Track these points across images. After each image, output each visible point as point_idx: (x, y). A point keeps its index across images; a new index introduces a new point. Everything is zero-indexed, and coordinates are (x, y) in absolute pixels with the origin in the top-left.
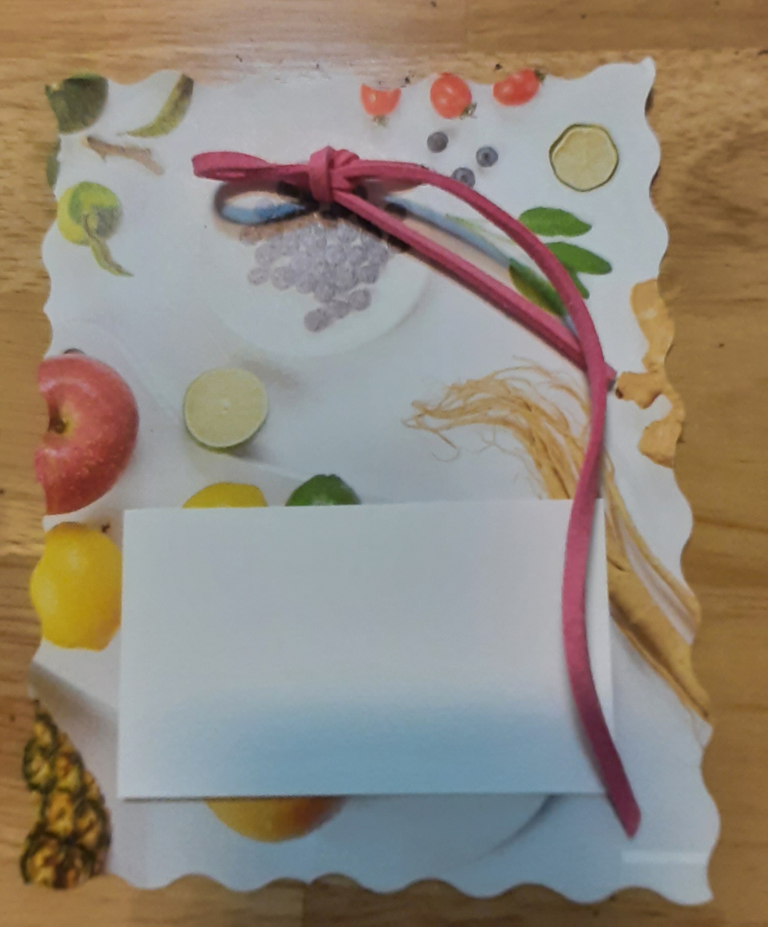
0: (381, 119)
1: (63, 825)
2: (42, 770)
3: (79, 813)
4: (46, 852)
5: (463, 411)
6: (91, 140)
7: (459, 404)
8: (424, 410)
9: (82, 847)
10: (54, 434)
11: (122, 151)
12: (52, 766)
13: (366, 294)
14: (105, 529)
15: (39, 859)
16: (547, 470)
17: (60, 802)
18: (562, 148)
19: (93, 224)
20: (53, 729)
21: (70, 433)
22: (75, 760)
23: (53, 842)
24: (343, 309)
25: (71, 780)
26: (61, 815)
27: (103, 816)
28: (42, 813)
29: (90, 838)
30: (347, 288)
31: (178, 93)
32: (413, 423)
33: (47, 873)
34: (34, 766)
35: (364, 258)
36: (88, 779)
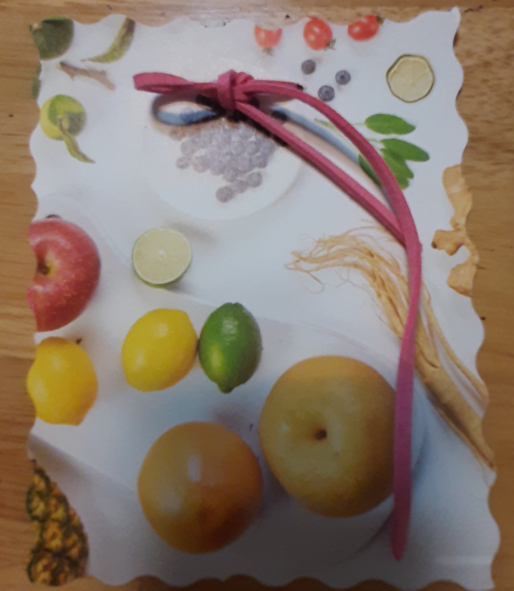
0: (268, 50)
1: (56, 544)
2: (40, 508)
3: (66, 536)
4: (44, 562)
5: (326, 258)
6: (64, 66)
7: (324, 253)
8: (300, 258)
9: (69, 558)
10: (41, 276)
11: (86, 73)
12: (47, 505)
13: (259, 175)
14: (79, 341)
15: (40, 566)
16: (384, 299)
17: (53, 528)
18: (395, 72)
19: (66, 125)
20: (47, 480)
21: (52, 274)
22: (62, 500)
23: (49, 555)
24: (243, 186)
25: (60, 514)
26: (54, 536)
27: (83, 537)
28: (41, 535)
29: (74, 552)
30: (245, 172)
31: (124, 31)
32: (292, 266)
33: (46, 575)
34: (34, 504)
35: (257, 150)
36: (71, 513)
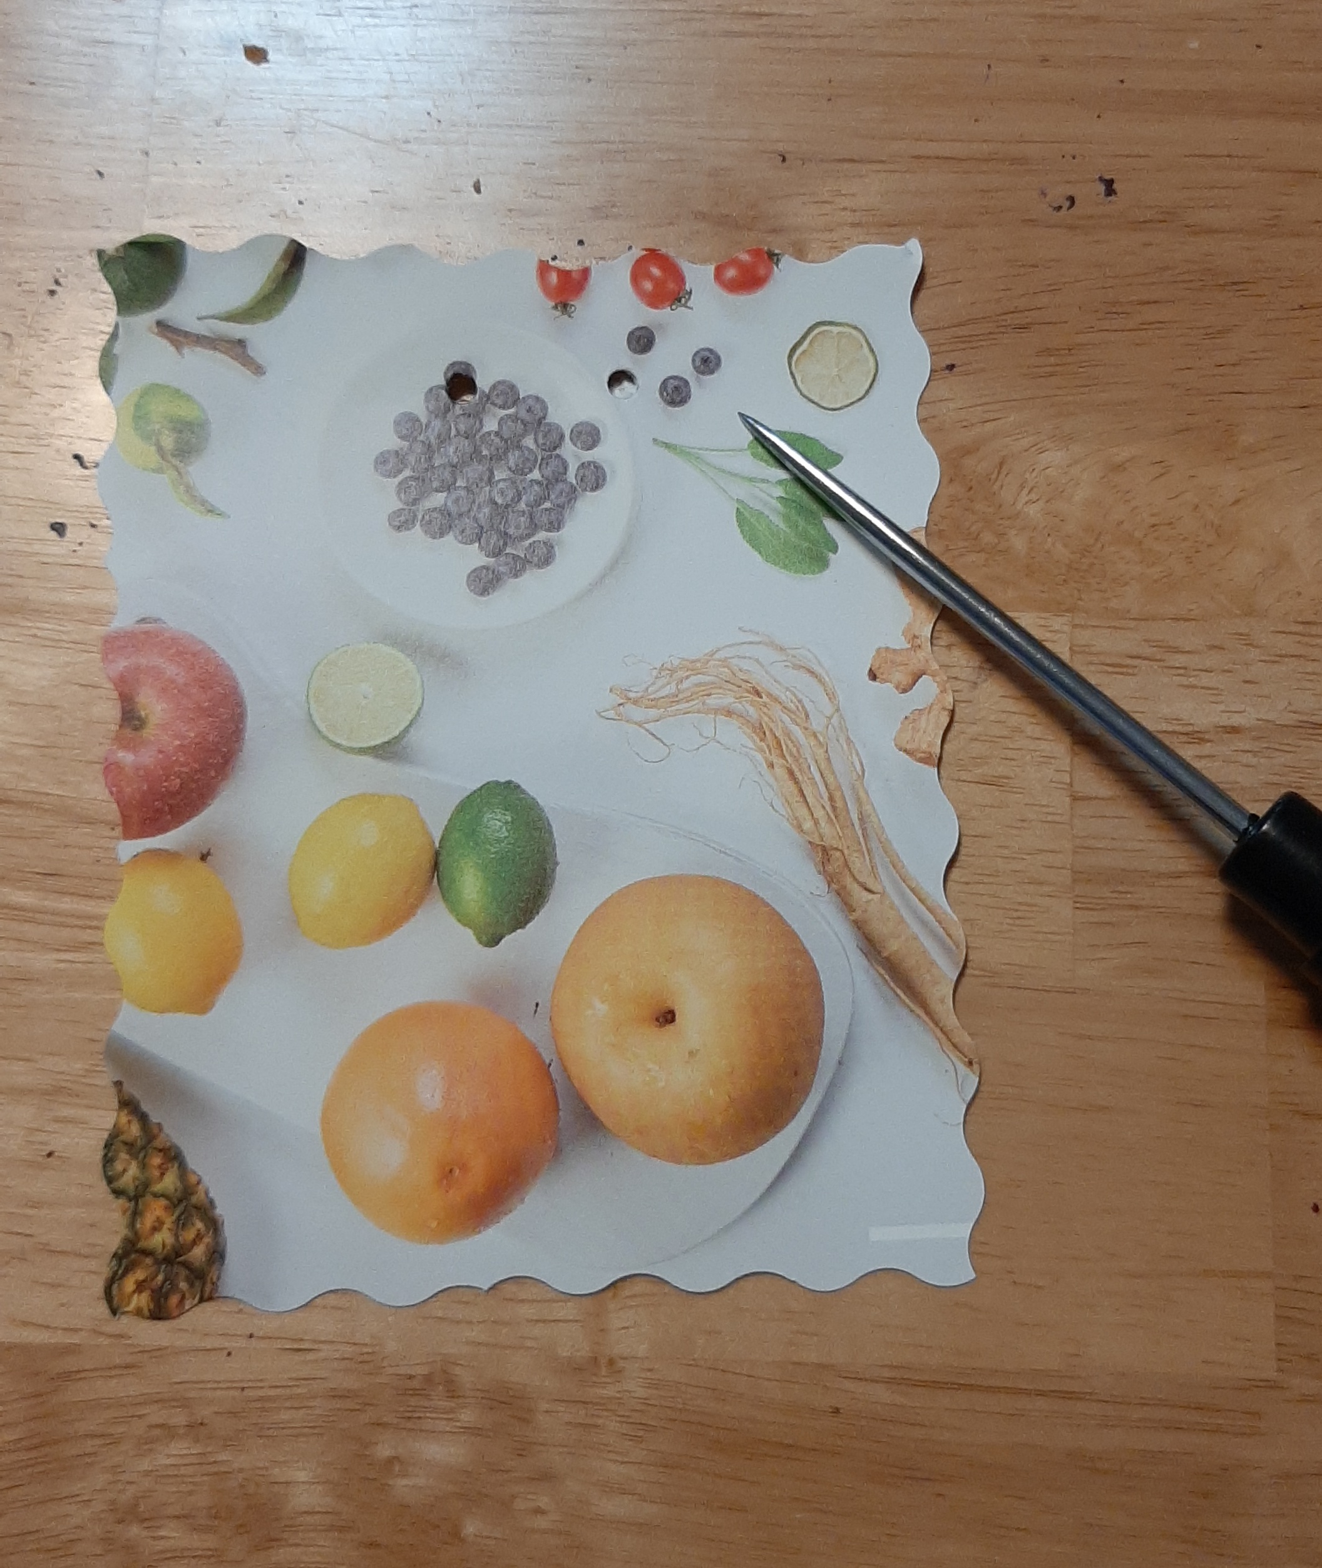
0: (564, 306)
1: (162, 1240)
2: (130, 1172)
3: (182, 1223)
4: (140, 1274)
5: (674, 699)
6: (164, 328)
7: (671, 689)
8: (627, 698)
9: (186, 1265)
10: (128, 732)
11: (199, 340)
12: (143, 1166)
13: (549, 546)
14: (204, 858)
15: (129, 1284)
17: (155, 1210)
18: (804, 352)
19: (168, 441)
20: (143, 1118)
21: (148, 732)
22: (173, 1156)
23: (149, 1261)
24: (519, 567)
25: (169, 1182)
26: (155, 1229)
27: (214, 1225)
28: (132, 1225)
29: (198, 1253)
30: (522, 538)
31: (284, 266)
32: (611, 714)
33: (142, 1300)
34: (119, 1166)
35: (546, 498)
36: (193, 1179)
